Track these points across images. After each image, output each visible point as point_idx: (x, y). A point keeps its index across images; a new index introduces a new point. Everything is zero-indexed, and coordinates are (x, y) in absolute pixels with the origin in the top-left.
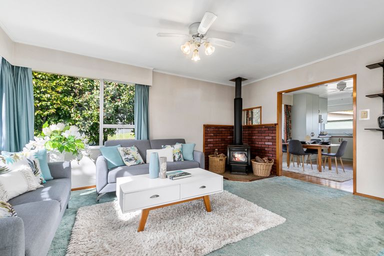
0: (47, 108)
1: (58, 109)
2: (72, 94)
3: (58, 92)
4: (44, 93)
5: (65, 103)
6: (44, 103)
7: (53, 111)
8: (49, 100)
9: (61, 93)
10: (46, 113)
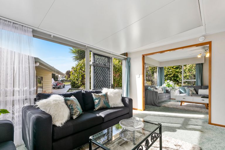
0: (171, 74)
1: (174, 74)
2: (179, 68)
3: (174, 68)
4: (170, 70)
5: (177, 72)
6: (170, 73)
7: (172, 75)
8: (171, 71)
9: (175, 69)
10: (170, 76)
